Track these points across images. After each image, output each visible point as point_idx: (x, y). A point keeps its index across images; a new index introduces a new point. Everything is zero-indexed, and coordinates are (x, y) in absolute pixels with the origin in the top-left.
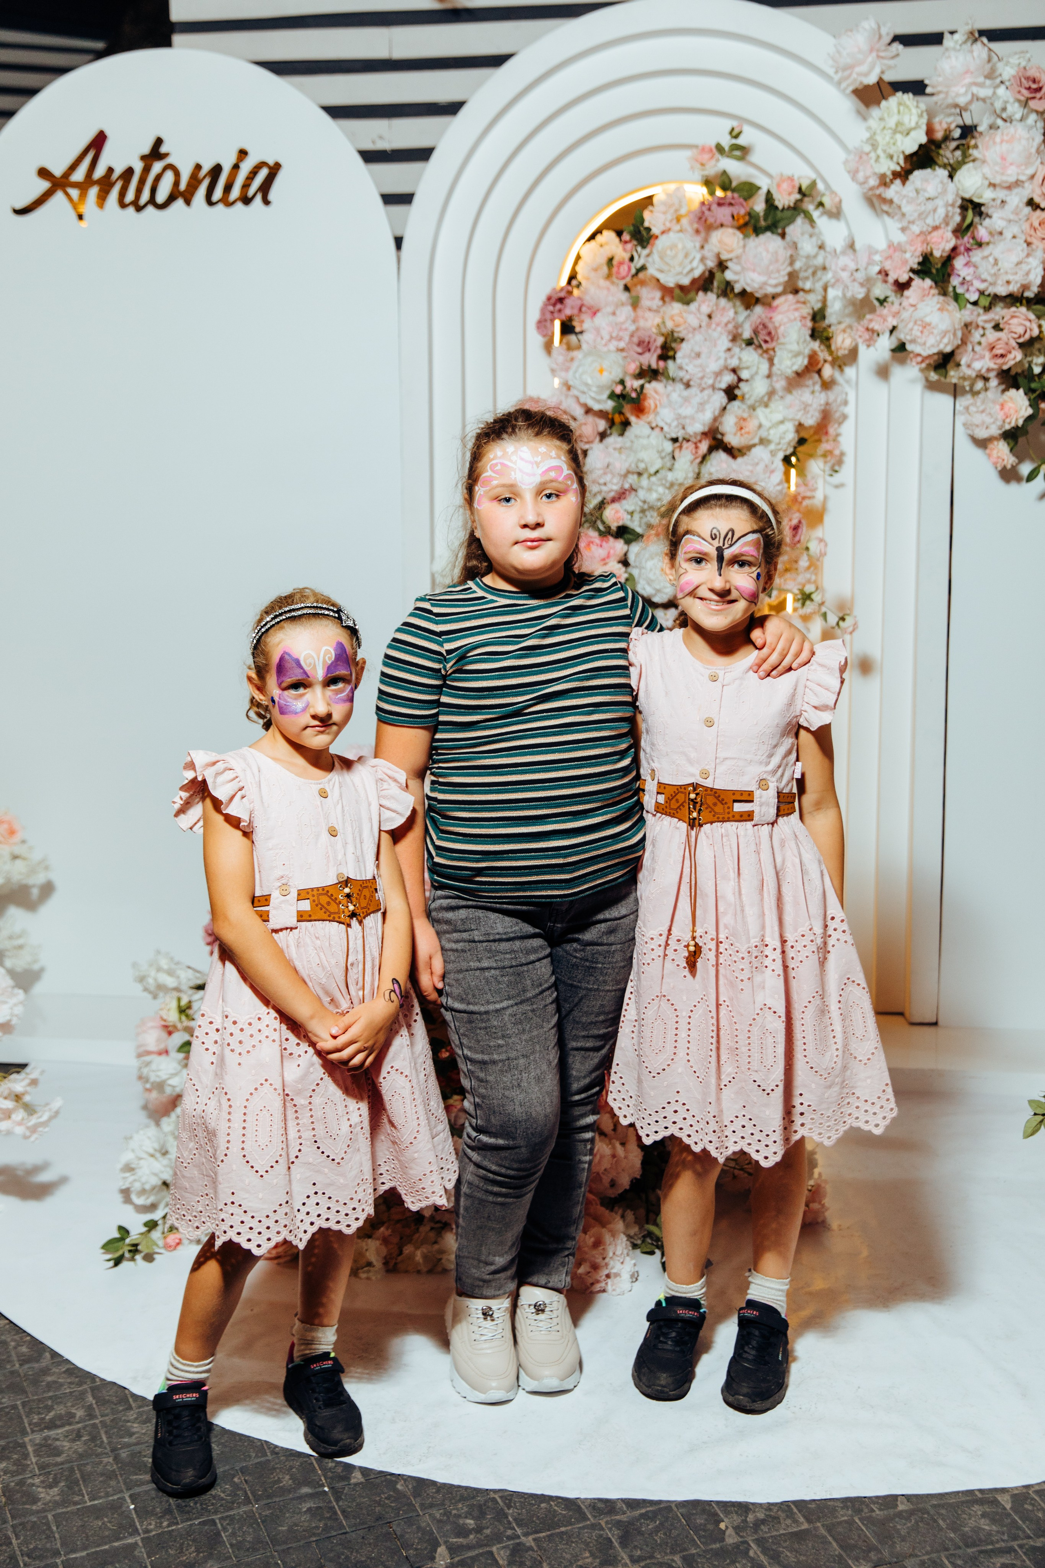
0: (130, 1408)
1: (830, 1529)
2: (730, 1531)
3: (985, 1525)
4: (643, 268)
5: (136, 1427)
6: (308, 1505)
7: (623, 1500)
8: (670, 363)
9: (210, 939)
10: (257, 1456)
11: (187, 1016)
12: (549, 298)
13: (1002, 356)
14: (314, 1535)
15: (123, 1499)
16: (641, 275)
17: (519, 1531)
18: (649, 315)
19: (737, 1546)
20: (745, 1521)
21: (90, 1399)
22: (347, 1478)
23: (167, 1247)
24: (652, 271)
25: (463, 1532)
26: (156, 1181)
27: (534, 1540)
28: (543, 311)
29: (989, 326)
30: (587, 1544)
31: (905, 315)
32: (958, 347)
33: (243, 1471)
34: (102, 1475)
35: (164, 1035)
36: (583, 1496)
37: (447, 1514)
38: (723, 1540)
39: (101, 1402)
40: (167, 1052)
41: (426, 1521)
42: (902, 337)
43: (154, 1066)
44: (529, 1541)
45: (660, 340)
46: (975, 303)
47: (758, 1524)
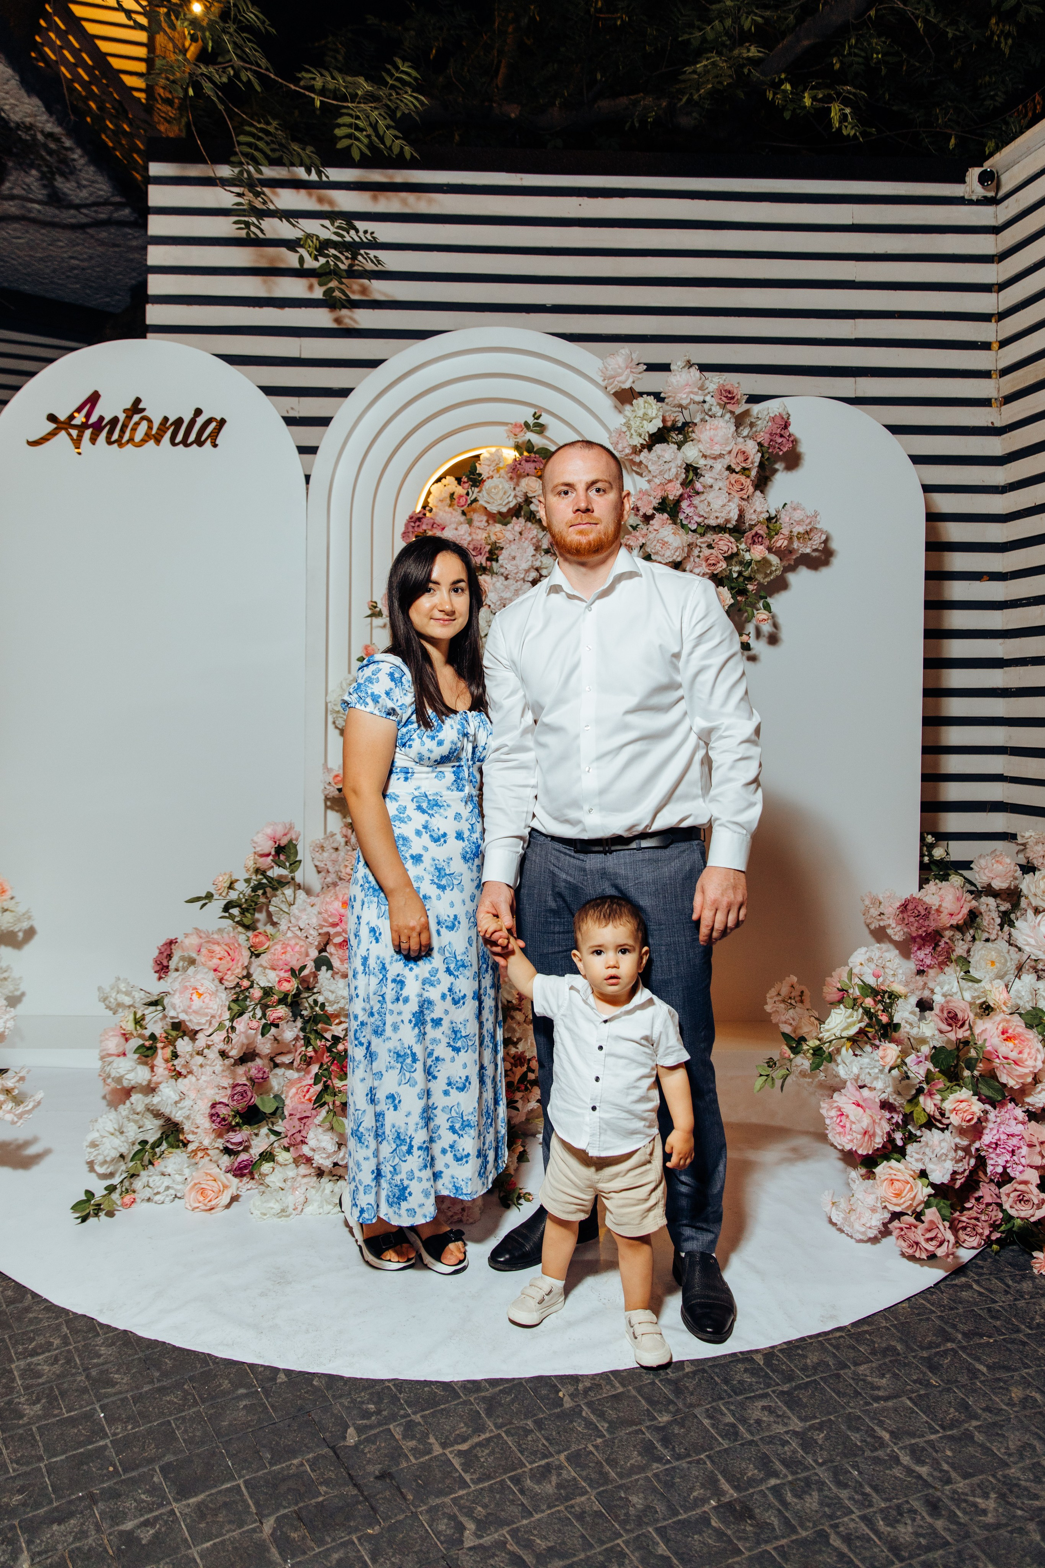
0: (98, 1335)
1: (639, 1390)
2: (567, 1399)
3: (747, 1378)
4: (475, 500)
5: (103, 1350)
6: (244, 1403)
7: (485, 1380)
8: (494, 563)
9: (158, 968)
10: (201, 1367)
11: (141, 1026)
12: (411, 518)
13: (714, 565)
14: (250, 1426)
15: (95, 1409)
16: (474, 505)
17: (409, 1411)
18: (478, 531)
19: (572, 1409)
20: (577, 1389)
21: (65, 1329)
22: (274, 1379)
23: (124, 1205)
24: (482, 502)
25: (367, 1415)
26: (115, 1154)
27: (422, 1417)
28: (407, 526)
29: (704, 545)
30: (461, 1417)
31: (651, 536)
32: (685, 558)
33: (192, 1379)
34: (77, 1390)
35: (123, 1040)
36: (456, 1380)
37: (353, 1401)
38: (562, 1405)
39: (75, 1331)
40: (124, 1054)
41: (337, 1408)
42: (649, 550)
43: (115, 1065)
44: (417, 1418)
45: (488, 548)
46: (694, 531)
47: (586, 1391)
